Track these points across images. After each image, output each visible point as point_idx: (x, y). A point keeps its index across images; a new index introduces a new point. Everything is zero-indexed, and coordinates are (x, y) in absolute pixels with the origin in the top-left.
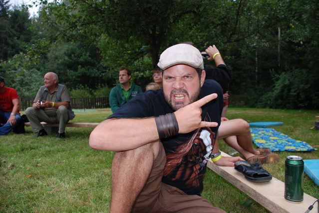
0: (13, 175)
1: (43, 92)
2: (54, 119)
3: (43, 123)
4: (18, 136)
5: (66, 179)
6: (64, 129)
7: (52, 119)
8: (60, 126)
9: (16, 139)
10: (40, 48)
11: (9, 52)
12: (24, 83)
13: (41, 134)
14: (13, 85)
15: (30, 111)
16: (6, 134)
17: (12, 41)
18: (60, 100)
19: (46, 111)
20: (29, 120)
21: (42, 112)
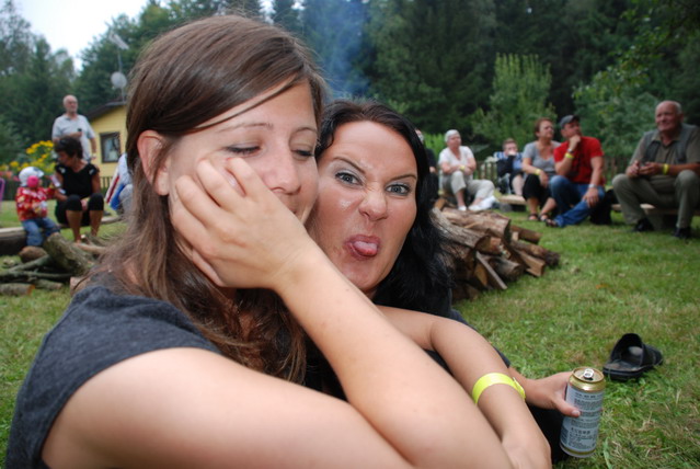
0: (575, 283)
1: (649, 144)
2: (670, 199)
3: (645, 206)
4: (597, 228)
5: (660, 301)
6: (688, 219)
7: (665, 199)
8: (681, 212)
9: (592, 232)
10: (647, 52)
11: (595, 63)
12: (623, 126)
13: (640, 227)
14: (602, 132)
15: (621, 182)
16: (578, 223)
17: (600, 39)
18: (683, 160)
19: (654, 182)
20: (619, 198)
21: (645, 183)
